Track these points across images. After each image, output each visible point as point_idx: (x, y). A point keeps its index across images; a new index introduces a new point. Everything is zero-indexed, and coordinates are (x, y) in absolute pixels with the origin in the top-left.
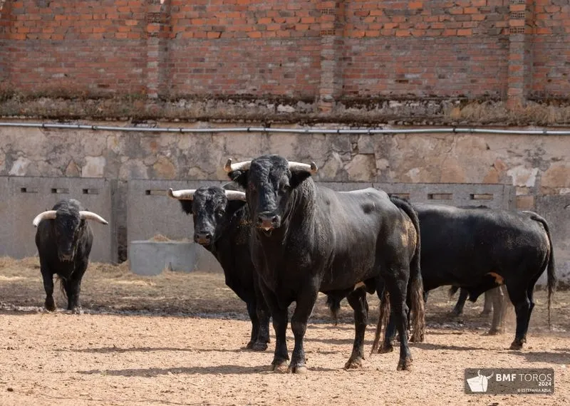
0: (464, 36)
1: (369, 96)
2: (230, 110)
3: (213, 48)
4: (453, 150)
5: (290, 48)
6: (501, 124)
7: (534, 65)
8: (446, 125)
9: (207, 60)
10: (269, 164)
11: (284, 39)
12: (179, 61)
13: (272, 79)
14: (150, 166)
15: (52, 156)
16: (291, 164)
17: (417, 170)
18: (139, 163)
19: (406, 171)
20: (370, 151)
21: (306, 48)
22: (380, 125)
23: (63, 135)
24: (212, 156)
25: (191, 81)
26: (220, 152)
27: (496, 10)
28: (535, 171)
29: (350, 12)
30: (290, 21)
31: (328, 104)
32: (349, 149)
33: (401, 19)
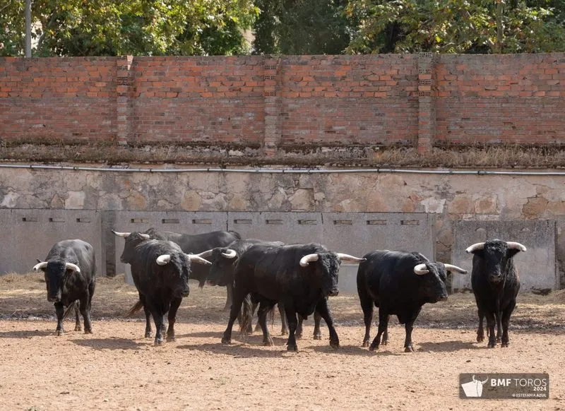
0: (380, 98)
1: (303, 143)
2: (189, 154)
3: (171, 105)
4: (378, 185)
5: (237, 106)
6: (415, 166)
7: (437, 120)
8: (371, 166)
9: (166, 114)
11: (232, 98)
12: (143, 116)
13: (222, 129)
14: (124, 199)
15: (39, 191)
17: (348, 201)
18: (115, 196)
19: (339, 201)
20: (309, 186)
21: (250, 106)
22: (317, 166)
23: (49, 174)
24: (177, 191)
25: (153, 131)
26: (184, 187)
27: (406, 77)
28: (443, 201)
29: (286, 78)
30: (237, 84)
31: (272, 150)
32: (292, 185)
33: (328, 83)
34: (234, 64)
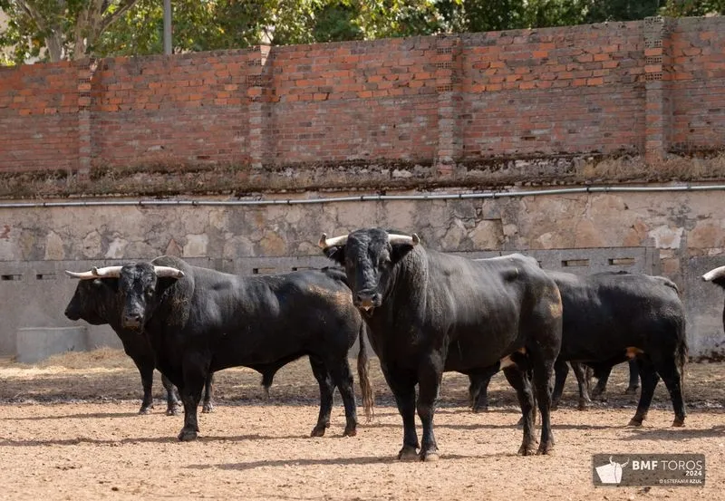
0: (594, 86)
1: (492, 156)
2: (341, 178)
3: (320, 111)
4: (588, 211)
5: (405, 108)
6: (639, 180)
7: (674, 114)
8: (579, 184)
9: (314, 124)
10: (367, 238)
11: (396, 97)
12: (284, 128)
13: (386, 142)
14: (257, 242)
15: (151, 235)
16: (391, 237)
17: (549, 235)
18: (244, 239)
19: (537, 236)
20: (496, 216)
21: (421, 107)
22: (506, 187)
23: (162, 212)
24: (323, 229)
25: (298, 148)
26: (332, 224)
27: (630, 55)
28: (680, 231)
29: (468, 65)
30: (403, 78)
31: (447, 167)
32: (473, 215)
33: (525, 70)
34: (399, 49)
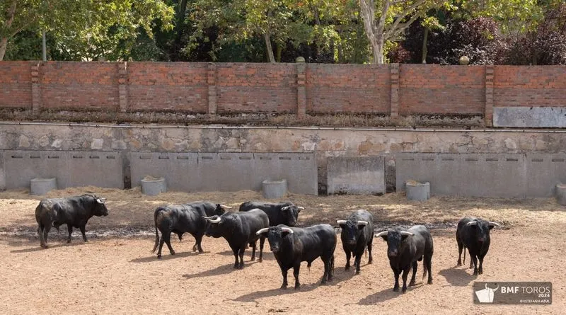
0: (274, 86)
1: (230, 111)
2: (163, 117)
3: (150, 89)
4: (277, 135)
5: (190, 90)
6: (298, 125)
7: (308, 99)
8: (274, 125)
9: (148, 94)
11: (187, 86)
12: (133, 95)
13: (182, 103)
14: (128, 143)
17: (260, 144)
18: (122, 141)
19: (255, 144)
20: (238, 136)
21: (198, 90)
22: (242, 125)
23: (80, 129)
24: (159, 138)
25: (140, 104)
26: (164, 136)
27: (289, 76)
28: (314, 144)
29: (220, 75)
30: (189, 78)
31: (213, 115)
32: (227, 135)
33: (244, 78)
